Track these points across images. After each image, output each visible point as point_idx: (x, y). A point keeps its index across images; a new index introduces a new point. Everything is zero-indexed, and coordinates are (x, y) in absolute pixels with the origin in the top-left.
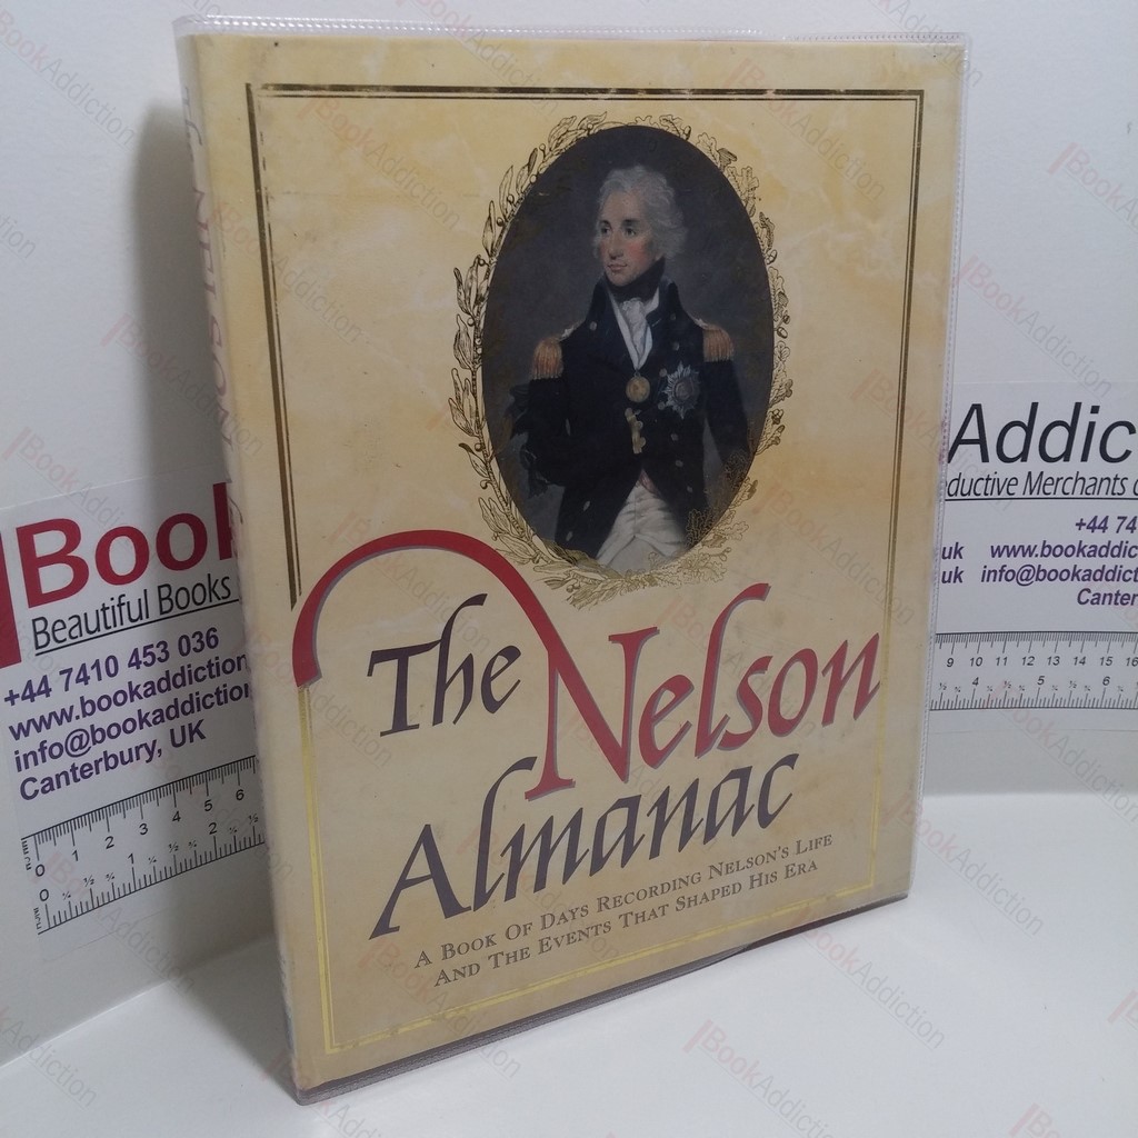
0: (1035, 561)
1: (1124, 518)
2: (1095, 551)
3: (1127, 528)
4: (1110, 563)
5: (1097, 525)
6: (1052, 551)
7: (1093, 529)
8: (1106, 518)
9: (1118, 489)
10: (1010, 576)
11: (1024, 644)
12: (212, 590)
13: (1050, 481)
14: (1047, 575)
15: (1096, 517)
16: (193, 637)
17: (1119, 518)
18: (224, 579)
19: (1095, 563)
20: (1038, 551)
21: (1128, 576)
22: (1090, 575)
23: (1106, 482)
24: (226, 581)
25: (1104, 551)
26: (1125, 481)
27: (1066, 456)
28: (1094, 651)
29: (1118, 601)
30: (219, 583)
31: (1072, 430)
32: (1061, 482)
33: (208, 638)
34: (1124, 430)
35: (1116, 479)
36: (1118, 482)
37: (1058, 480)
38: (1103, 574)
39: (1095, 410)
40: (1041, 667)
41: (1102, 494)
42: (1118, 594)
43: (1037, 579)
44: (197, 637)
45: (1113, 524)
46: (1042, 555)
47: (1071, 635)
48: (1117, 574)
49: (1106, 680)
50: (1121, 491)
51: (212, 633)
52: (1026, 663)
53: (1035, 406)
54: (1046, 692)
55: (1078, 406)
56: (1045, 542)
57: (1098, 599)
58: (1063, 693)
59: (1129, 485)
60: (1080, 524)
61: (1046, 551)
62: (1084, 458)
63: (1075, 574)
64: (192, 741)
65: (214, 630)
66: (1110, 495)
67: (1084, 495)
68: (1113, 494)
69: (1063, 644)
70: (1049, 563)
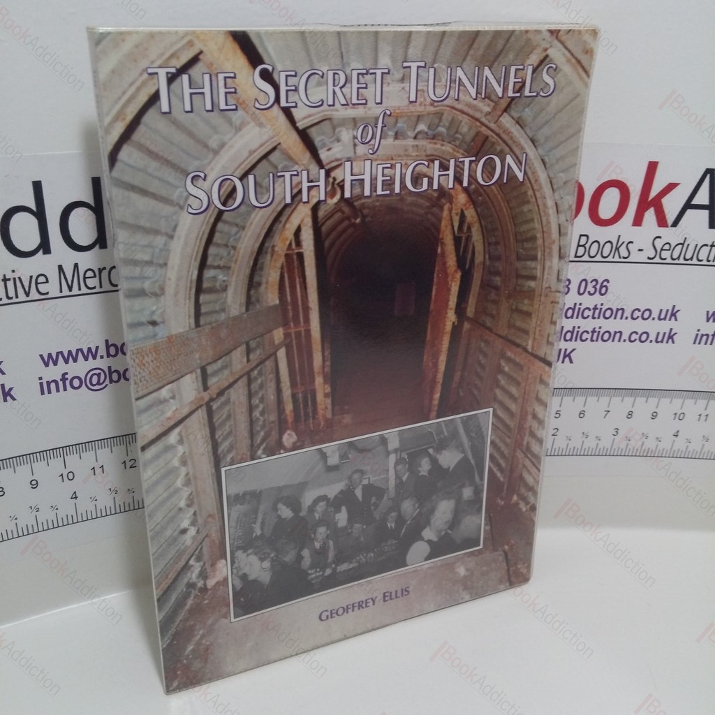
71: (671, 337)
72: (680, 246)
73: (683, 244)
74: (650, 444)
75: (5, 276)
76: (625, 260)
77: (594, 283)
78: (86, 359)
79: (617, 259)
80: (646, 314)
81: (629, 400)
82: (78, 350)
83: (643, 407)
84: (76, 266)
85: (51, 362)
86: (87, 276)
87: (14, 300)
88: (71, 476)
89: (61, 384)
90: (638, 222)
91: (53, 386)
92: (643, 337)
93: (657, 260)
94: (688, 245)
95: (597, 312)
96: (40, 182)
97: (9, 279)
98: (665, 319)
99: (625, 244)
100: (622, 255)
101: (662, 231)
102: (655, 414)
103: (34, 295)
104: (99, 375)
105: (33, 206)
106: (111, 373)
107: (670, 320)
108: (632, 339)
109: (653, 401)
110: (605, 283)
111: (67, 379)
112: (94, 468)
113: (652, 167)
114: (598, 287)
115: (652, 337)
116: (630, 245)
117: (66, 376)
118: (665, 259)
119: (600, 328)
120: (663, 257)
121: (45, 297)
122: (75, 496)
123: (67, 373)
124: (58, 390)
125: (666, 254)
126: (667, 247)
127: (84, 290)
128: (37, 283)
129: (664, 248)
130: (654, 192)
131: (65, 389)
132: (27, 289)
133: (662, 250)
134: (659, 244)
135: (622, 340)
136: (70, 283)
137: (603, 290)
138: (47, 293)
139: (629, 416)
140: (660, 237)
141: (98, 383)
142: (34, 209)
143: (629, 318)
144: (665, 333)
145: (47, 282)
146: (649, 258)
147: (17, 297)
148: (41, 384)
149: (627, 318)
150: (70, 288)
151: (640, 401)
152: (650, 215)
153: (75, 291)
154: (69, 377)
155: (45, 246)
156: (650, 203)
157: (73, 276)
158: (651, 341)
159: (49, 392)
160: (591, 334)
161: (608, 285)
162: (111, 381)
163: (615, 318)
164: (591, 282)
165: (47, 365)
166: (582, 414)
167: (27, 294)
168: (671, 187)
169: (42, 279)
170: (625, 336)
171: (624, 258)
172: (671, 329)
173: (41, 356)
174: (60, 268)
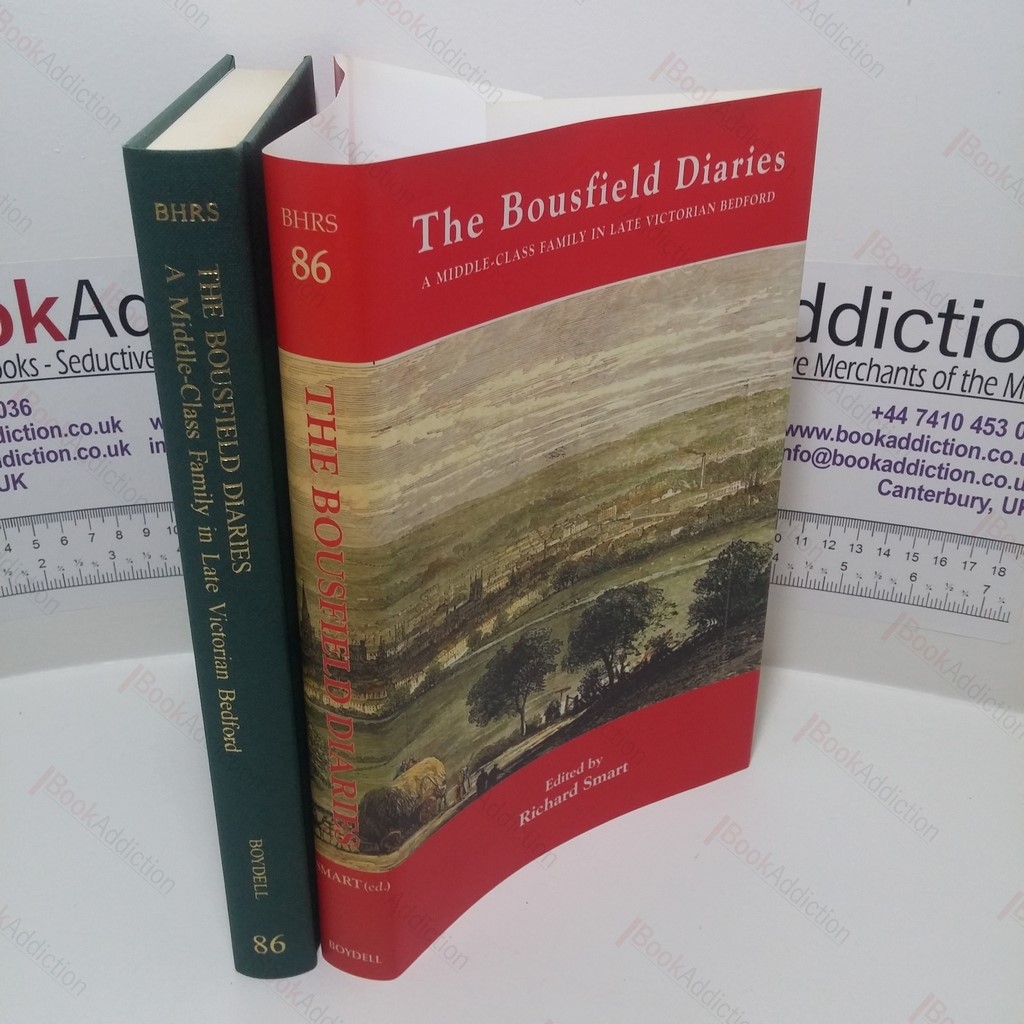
0: (832, 445)
1: (925, 412)
2: (894, 442)
3: (928, 422)
4: (912, 456)
5: (895, 415)
6: (848, 437)
7: (891, 419)
8: (905, 410)
9: (916, 380)
10: (805, 456)
11: (824, 528)
12: (21, 367)
13: (842, 365)
14: (844, 460)
15: (894, 407)
16: (9, 403)
17: (919, 410)
18: (32, 360)
19: (895, 455)
20: (834, 434)
21: (931, 471)
22: (890, 466)
23: (902, 372)
24: (33, 362)
25: (904, 443)
26: (923, 373)
27: (858, 340)
28: (899, 544)
29: (922, 496)
30: (27, 362)
31: (863, 314)
32: (854, 367)
33: (22, 407)
34: (920, 319)
35: (913, 369)
36: (916, 373)
37: (851, 364)
38: (904, 467)
39: (887, 295)
40: (842, 552)
41: (899, 383)
42: (921, 489)
43: (834, 463)
44: (12, 404)
45: (913, 416)
46: (838, 439)
47: (874, 525)
48: (919, 469)
49: (913, 577)
50: (920, 383)
51: (25, 403)
52: (827, 546)
53: (821, 287)
54: (850, 579)
55: (868, 290)
56: (840, 426)
57: (899, 492)
58: (868, 582)
59: (928, 377)
60: (877, 413)
61: (842, 436)
62: (878, 344)
63: (875, 463)
64: (15, 488)
65: (27, 401)
66: (907, 386)
67: (879, 383)
68: (911, 385)
69: (865, 534)
70: (845, 449)
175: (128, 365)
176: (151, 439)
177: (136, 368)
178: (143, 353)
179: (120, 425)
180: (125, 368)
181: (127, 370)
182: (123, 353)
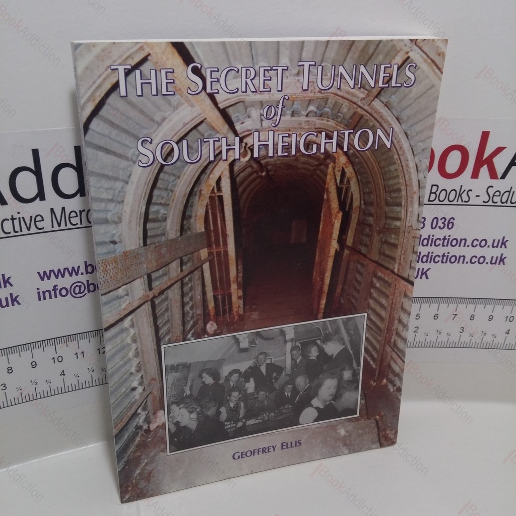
71: (502, 260)
72: (508, 193)
73: (509, 192)
74: (488, 339)
75: (12, 216)
76: (466, 204)
77: (443, 220)
78: (71, 275)
79: (460, 202)
80: (483, 243)
81: (471, 307)
82: (65, 269)
83: (482, 311)
84: (63, 209)
85: (45, 277)
86: (71, 216)
87: (19, 233)
88: (60, 360)
89: (53, 293)
90: (475, 175)
91: (47, 294)
92: (481, 260)
93: (490, 203)
94: (514, 192)
95: (446, 241)
96: (37, 149)
97: (16, 219)
98: (497, 247)
99: (466, 192)
100: (463, 200)
101: (493, 182)
102: (491, 317)
103: (33, 229)
104: (80, 287)
105: (32, 167)
106: (89, 285)
107: (501, 247)
108: (473, 261)
109: (489, 307)
110: (452, 221)
111: (57, 289)
112: (77, 353)
113: (485, 136)
114: (446, 223)
115: (488, 260)
116: (470, 192)
117: (57, 288)
118: (497, 203)
119: (448, 253)
120: (495, 201)
121: (41, 231)
122: (63, 374)
123: (57, 285)
124: (51, 297)
125: (497, 199)
126: (497, 194)
127: (69, 226)
128: (35, 222)
129: (495, 195)
130: (487, 153)
131: (56, 297)
132: (28, 226)
133: (494, 196)
134: (491, 192)
135: (465, 262)
136: (59, 221)
137: (450, 225)
138: (43, 228)
139: (472, 318)
140: (492, 187)
141: (80, 293)
142: (33, 168)
143: (470, 246)
144: (497, 257)
145: (43, 220)
146: (484, 202)
147: (21, 231)
148: (39, 293)
149: (468, 246)
150: (59, 225)
151: (480, 307)
152: (484, 171)
153: (63, 226)
154: (59, 288)
155: (41, 195)
156: (484, 161)
157: (61, 216)
158: (487, 263)
159: (45, 299)
160: (441, 257)
161: (454, 221)
162: (89, 291)
163: (460, 246)
164: (441, 219)
165: (42, 279)
166: (436, 317)
167: (29, 229)
168: (499, 150)
169: (39, 218)
170: (467, 259)
171: (465, 202)
172: (502, 254)
173: (39, 273)
174: (52, 210)
175: (17, 229)
176: (38, 289)
177: (25, 231)
178: (31, 217)
179: (10, 280)
180: (15, 232)
181: (17, 234)
182: (13, 219)
